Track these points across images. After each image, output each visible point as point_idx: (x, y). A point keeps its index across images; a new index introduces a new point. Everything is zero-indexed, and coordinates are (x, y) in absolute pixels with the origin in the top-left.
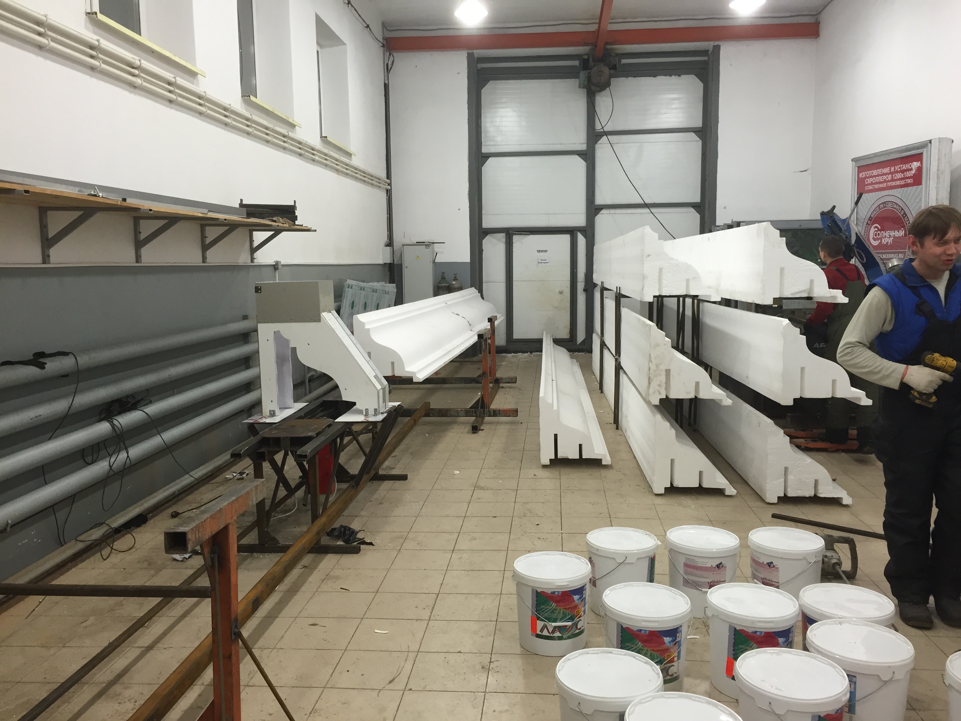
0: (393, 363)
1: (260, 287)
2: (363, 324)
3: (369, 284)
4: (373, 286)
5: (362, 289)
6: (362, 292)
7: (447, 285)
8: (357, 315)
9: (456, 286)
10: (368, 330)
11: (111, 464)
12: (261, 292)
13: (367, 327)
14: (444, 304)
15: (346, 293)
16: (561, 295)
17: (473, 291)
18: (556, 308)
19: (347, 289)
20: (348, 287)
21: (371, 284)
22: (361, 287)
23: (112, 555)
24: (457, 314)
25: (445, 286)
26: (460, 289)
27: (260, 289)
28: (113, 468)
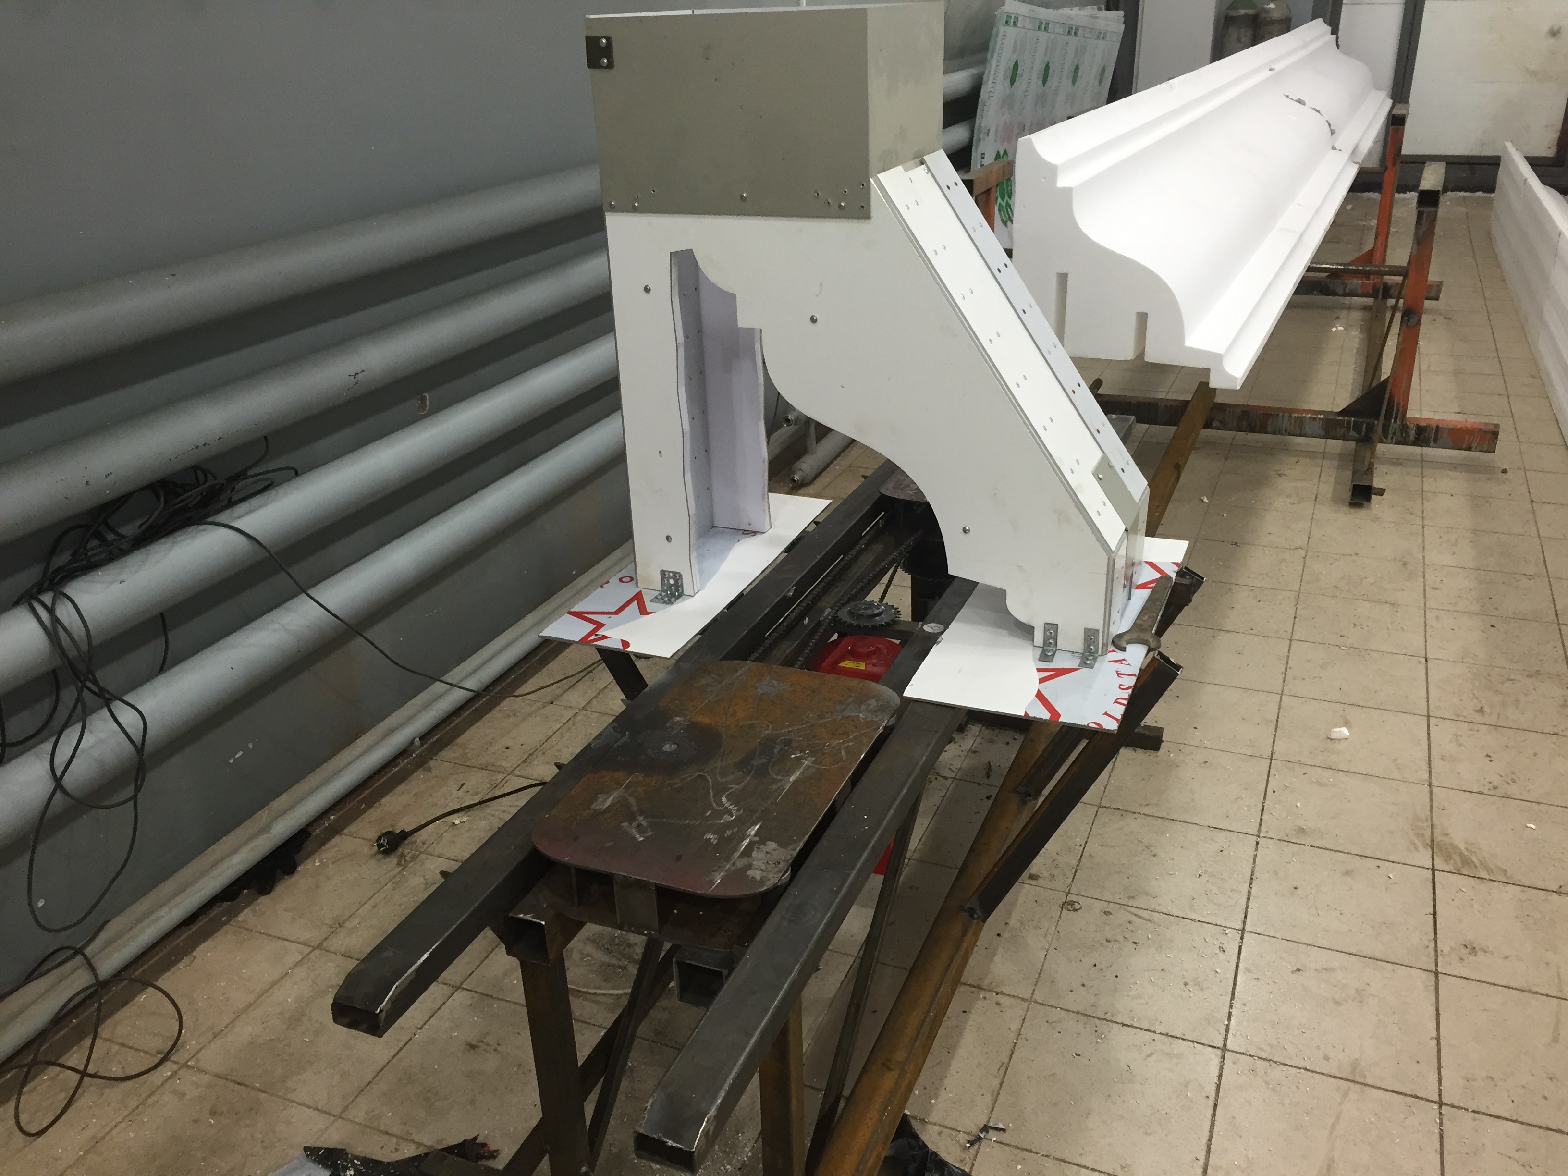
0: (1142, 318)
1: (608, 39)
2: (1052, 171)
3: (1061, 11)
4: (1070, 17)
5: (1043, 26)
6: (1043, 35)
7: (1251, 12)
8: (1032, 136)
9: (1276, 15)
10: (1068, 192)
11: (59, 773)
12: (610, 66)
13: (1063, 182)
14: (1266, 74)
15: (999, 41)
16: (1552, 41)
17: (1317, 28)
18: (1533, 74)
19: (1002, 29)
20: (1007, 23)
21: (1066, 11)
22: (1041, 23)
23: (82, 1102)
24: (1300, 101)
25: (1246, 15)
26: (1286, 25)
27: (608, 51)
28: (67, 781)
